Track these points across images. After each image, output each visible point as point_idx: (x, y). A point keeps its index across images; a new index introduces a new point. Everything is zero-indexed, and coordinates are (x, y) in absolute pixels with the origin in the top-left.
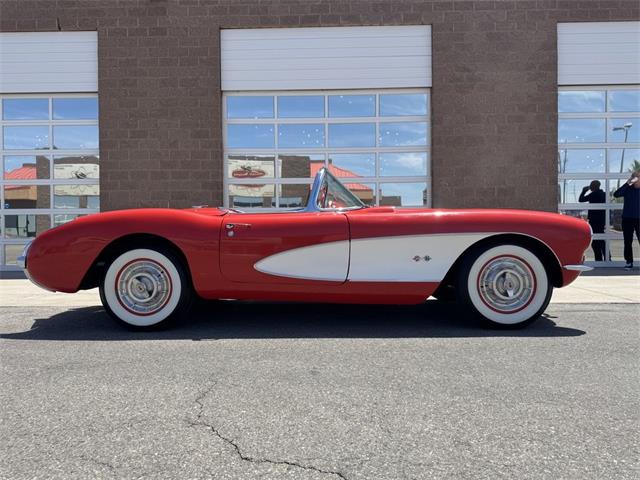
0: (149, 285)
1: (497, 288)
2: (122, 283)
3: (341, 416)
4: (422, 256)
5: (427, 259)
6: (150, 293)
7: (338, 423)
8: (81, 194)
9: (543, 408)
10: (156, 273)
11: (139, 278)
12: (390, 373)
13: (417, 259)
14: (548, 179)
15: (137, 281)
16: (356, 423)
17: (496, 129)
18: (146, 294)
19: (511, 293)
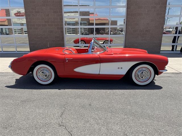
0: (45, 74)
1: (140, 76)
2: (38, 73)
3: (96, 123)
4: (120, 67)
5: (122, 68)
6: (46, 76)
7: (96, 126)
8: (21, 23)
9: (147, 121)
10: (47, 71)
11: (42, 72)
12: (109, 106)
13: (119, 68)
14: (161, 27)
15: (42, 73)
16: (100, 126)
17: (147, 11)
18: (45, 77)
19: (144, 77)
